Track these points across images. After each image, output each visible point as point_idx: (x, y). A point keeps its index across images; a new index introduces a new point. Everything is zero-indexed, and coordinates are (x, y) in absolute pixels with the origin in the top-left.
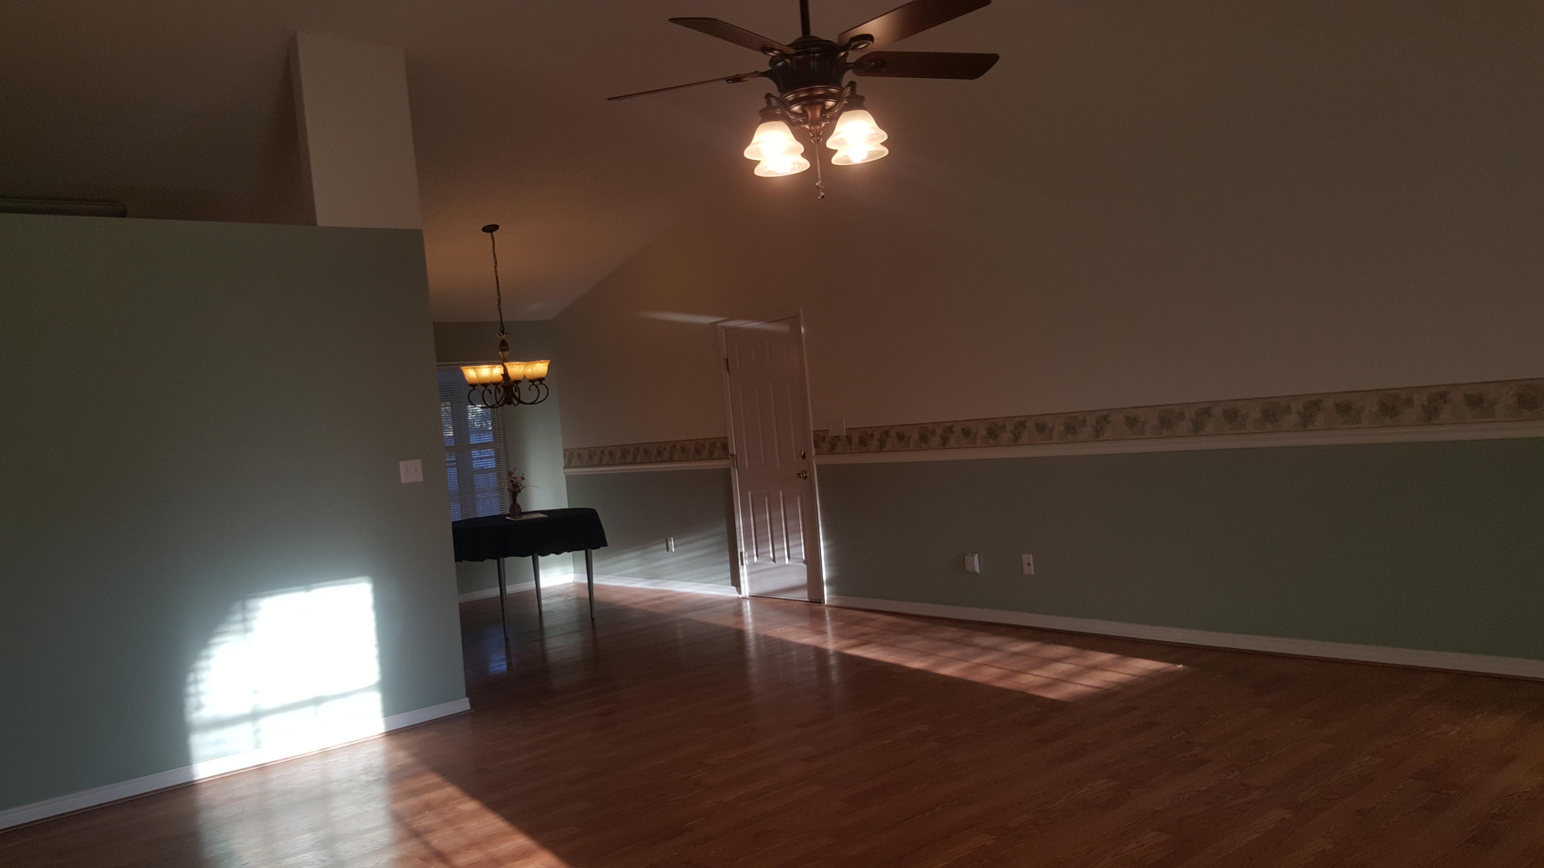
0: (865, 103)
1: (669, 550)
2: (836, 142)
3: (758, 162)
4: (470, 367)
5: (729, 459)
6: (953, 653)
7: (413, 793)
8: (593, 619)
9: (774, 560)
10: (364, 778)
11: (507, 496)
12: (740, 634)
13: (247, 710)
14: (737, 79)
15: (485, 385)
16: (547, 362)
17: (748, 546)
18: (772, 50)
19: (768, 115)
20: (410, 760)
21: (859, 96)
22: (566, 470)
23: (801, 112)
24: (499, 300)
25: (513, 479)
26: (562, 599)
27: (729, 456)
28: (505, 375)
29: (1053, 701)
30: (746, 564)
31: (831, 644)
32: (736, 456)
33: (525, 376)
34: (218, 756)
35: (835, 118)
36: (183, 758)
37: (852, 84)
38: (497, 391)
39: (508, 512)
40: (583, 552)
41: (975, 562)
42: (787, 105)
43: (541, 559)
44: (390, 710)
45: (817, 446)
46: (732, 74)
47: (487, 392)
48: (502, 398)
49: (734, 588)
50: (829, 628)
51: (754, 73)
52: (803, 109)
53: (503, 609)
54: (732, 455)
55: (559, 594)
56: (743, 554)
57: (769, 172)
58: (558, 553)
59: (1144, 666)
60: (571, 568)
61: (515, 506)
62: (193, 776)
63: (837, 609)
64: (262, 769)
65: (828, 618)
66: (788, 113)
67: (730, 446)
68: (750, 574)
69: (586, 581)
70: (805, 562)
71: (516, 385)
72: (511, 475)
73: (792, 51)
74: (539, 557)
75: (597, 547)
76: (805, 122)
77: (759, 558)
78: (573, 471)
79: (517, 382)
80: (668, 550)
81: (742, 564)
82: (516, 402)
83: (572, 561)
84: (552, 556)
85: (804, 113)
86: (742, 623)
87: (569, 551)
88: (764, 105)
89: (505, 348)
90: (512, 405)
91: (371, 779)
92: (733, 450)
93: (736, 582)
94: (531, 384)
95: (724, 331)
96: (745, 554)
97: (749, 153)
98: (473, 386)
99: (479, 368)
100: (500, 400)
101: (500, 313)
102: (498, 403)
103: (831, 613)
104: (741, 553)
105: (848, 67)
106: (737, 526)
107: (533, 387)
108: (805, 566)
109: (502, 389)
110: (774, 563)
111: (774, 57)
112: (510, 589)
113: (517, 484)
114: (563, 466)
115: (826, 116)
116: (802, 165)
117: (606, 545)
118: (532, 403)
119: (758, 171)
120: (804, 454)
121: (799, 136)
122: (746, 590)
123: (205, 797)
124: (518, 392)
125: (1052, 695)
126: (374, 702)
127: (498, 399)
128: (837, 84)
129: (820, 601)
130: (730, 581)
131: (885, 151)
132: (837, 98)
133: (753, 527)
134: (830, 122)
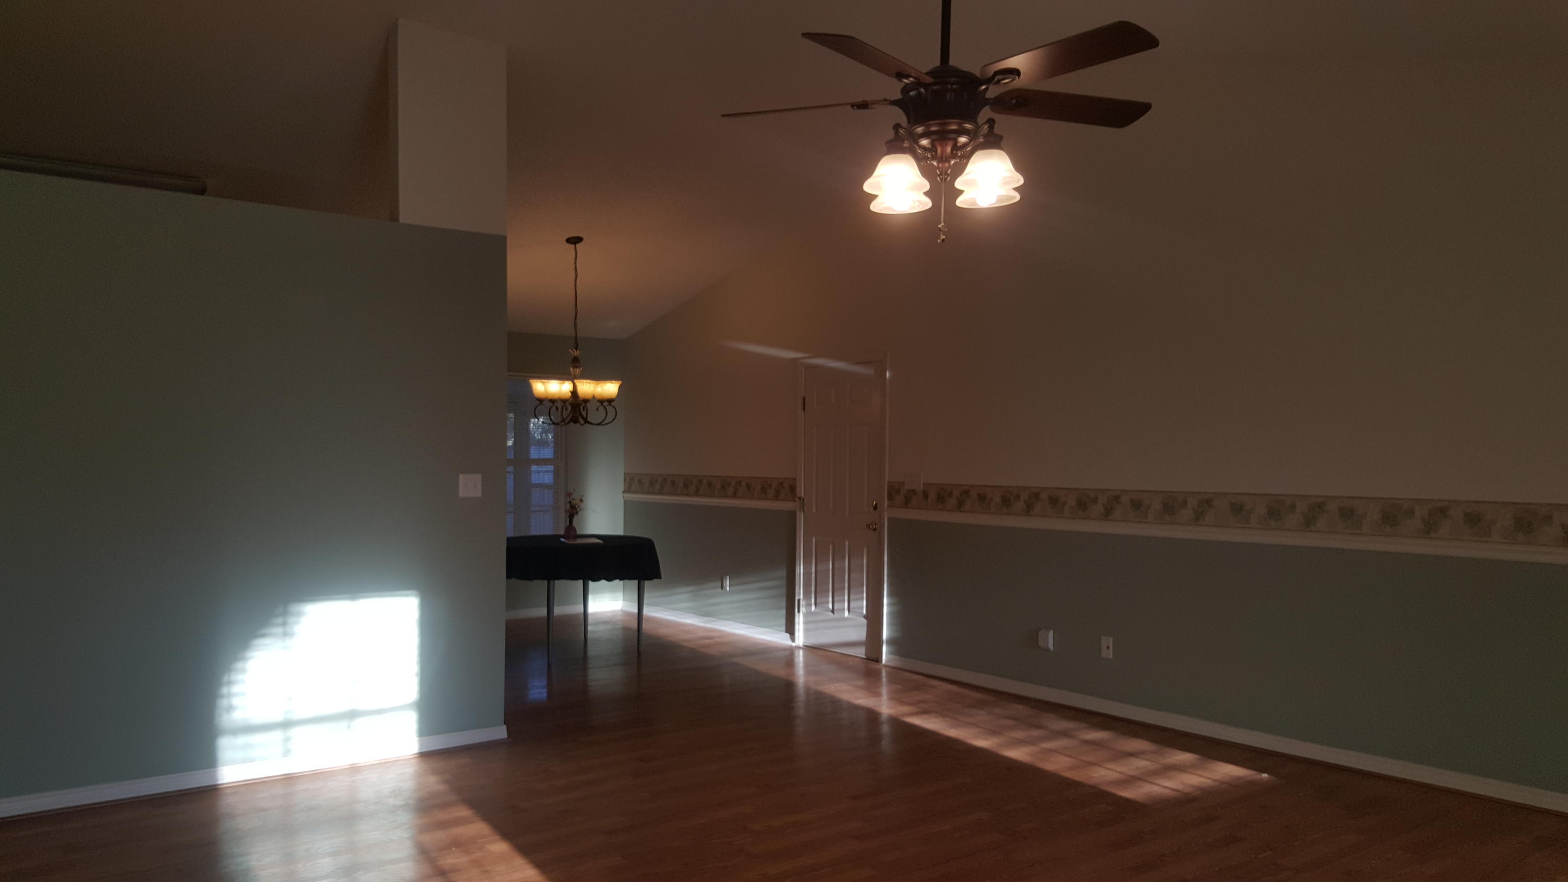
0: (1002, 144)
1: (724, 588)
2: (966, 183)
3: (875, 197)
4: (539, 380)
5: (795, 501)
6: (1019, 734)
7: (442, 825)
8: (639, 653)
9: (833, 611)
10: (391, 801)
11: (563, 516)
12: (789, 686)
13: (278, 718)
14: (863, 106)
15: (553, 401)
16: (618, 383)
17: (807, 594)
18: (907, 77)
19: (895, 146)
20: (441, 788)
21: (997, 135)
22: (625, 495)
23: (930, 147)
24: (576, 315)
25: (571, 500)
26: (609, 627)
27: (796, 499)
28: (574, 393)
29: (1127, 800)
30: (803, 612)
31: (885, 706)
32: (803, 499)
33: (594, 395)
34: (245, 761)
35: (968, 156)
36: (209, 760)
37: (991, 122)
38: (565, 407)
39: (562, 532)
40: (635, 582)
41: (1049, 640)
42: (915, 138)
43: (591, 584)
44: (426, 729)
45: (891, 497)
46: (859, 100)
47: (553, 409)
48: (568, 416)
49: (788, 635)
50: (884, 691)
51: (882, 101)
52: (933, 143)
53: (548, 633)
54: (800, 498)
55: (605, 621)
56: (801, 601)
57: (885, 208)
58: (609, 580)
59: (1228, 771)
60: (620, 595)
61: (570, 529)
62: (216, 780)
63: (895, 672)
64: (289, 779)
65: (884, 679)
66: (917, 147)
67: (798, 489)
68: (805, 623)
69: (636, 611)
70: (866, 617)
71: (584, 404)
72: (569, 497)
73: (929, 80)
74: (590, 582)
75: (651, 579)
76: (933, 158)
77: (817, 607)
78: (630, 496)
79: (586, 401)
80: (722, 588)
81: (799, 612)
82: (582, 422)
83: (622, 589)
84: (603, 582)
85: (933, 149)
86: (793, 674)
87: (621, 579)
88: (891, 135)
89: (577, 365)
90: (579, 424)
91: (400, 803)
92: (801, 491)
93: (790, 629)
94: (599, 404)
95: (804, 369)
96: (803, 601)
97: (868, 187)
98: (541, 401)
99: (548, 382)
100: (567, 418)
101: (576, 329)
102: (563, 420)
103: (888, 674)
104: (799, 601)
105: (986, 102)
106: (797, 572)
107: (601, 408)
108: (865, 621)
109: (569, 408)
110: (831, 614)
111: (907, 85)
112: (558, 610)
113: (575, 506)
114: (622, 489)
115: (957, 154)
116: (922, 204)
117: (658, 576)
118: (599, 424)
119: (874, 207)
120: (876, 504)
121: (926, 172)
122: (800, 639)
123: (228, 802)
124: (585, 412)
125: (1127, 793)
126: (410, 722)
127: (565, 416)
128: (973, 118)
129: (878, 660)
130: (784, 628)
131: (1017, 197)
132: (973, 135)
133: (813, 575)
134: (960, 160)
